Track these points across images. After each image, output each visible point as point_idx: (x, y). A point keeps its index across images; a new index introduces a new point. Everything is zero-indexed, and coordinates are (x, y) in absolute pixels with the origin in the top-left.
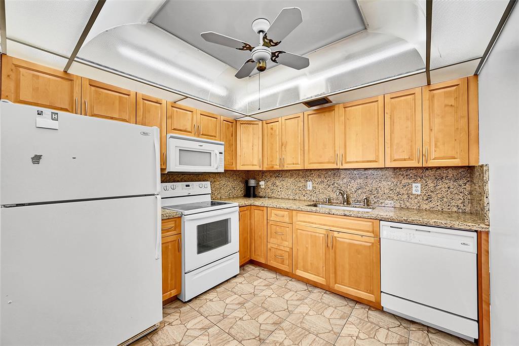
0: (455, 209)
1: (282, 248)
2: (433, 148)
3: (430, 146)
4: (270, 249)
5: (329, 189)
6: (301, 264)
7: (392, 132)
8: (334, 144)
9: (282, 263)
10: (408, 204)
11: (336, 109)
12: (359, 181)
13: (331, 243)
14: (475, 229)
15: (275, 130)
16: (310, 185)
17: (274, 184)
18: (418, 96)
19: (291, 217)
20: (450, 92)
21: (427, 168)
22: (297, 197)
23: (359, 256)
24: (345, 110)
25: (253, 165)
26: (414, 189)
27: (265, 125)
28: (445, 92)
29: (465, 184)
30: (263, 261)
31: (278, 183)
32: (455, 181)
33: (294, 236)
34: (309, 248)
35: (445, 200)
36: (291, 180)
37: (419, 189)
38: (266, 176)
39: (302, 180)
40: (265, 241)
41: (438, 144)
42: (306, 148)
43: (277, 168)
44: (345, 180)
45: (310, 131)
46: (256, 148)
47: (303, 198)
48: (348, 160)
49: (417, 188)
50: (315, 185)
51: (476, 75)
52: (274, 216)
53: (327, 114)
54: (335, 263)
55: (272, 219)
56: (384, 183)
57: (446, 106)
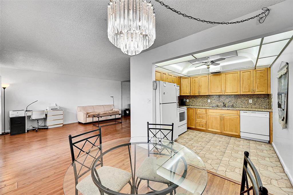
0: (263, 107)
1: (202, 122)
2: (257, 88)
3: (256, 88)
4: (197, 123)
5: (217, 102)
6: (210, 126)
7: (243, 83)
8: (221, 86)
9: (203, 127)
10: (248, 106)
11: (222, 75)
12: (229, 99)
13: (222, 119)
14: (268, 111)
15: (196, 81)
16: (209, 101)
17: (193, 101)
18: (252, 72)
19: (206, 111)
20: (261, 72)
21: (254, 95)
22: (204, 105)
23: (233, 122)
24: (226, 76)
25: (187, 93)
26: (250, 101)
27: (191, 79)
28: (260, 72)
29: (267, 99)
30: (194, 127)
31: (195, 100)
32: (263, 99)
33: (207, 117)
34: (214, 121)
35: (260, 104)
36: (200, 99)
37: (252, 101)
38: (189, 98)
39: (206, 99)
40: (195, 120)
41: (258, 87)
42: (210, 88)
43: (196, 94)
44: (224, 99)
45: (211, 81)
46: (188, 87)
47: (206, 105)
48: (226, 92)
49: (251, 101)
50: (211, 100)
51: (270, 67)
52: (199, 111)
53: (218, 76)
54: (224, 125)
55: (198, 112)
56: (239, 99)
57: (261, 76)
